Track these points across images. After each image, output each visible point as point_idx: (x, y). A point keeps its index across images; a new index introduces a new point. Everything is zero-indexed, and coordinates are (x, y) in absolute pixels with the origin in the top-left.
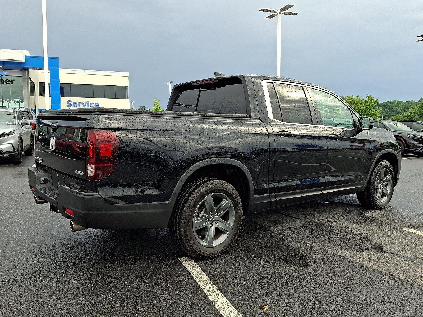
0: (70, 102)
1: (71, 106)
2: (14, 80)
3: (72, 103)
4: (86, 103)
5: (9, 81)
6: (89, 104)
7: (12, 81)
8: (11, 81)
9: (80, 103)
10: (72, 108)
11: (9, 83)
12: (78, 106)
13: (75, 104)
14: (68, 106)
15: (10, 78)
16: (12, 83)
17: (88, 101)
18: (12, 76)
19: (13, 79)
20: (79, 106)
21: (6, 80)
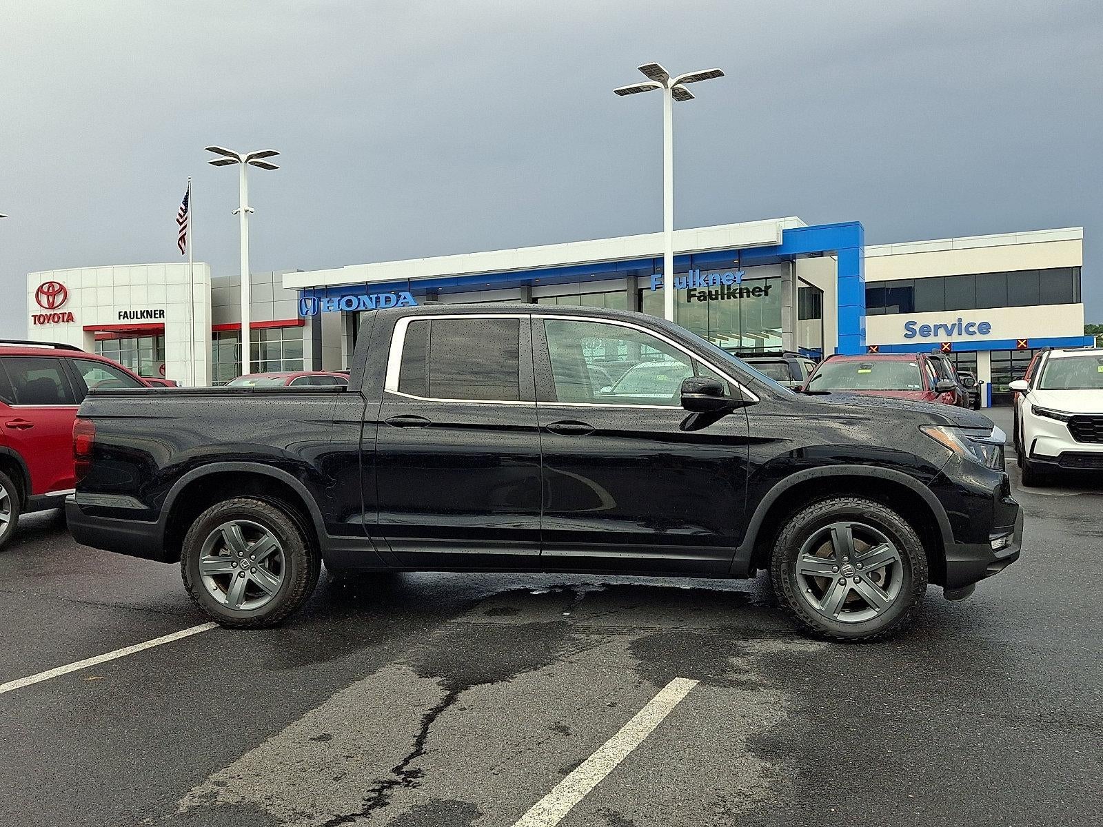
0: (911, 326)
1: (913, 335)
2: (770, 287)
3: (917, 328)
4: (954, 325)
5: (761, 290)
6: (963, 327)
7: (767, 288)
8: (763, 289)
9: (937, 327)
10: (918, 339)
11: (760, 295)
12: (932, 333)
13: (925, 331)
14: (906, 336)
15: (762, 285)
16: (766, 294)
17: (960, 320)
18: (766, 278)
19: (768, 285)
20: (936, 335)
21: (754, 289)
